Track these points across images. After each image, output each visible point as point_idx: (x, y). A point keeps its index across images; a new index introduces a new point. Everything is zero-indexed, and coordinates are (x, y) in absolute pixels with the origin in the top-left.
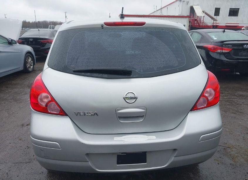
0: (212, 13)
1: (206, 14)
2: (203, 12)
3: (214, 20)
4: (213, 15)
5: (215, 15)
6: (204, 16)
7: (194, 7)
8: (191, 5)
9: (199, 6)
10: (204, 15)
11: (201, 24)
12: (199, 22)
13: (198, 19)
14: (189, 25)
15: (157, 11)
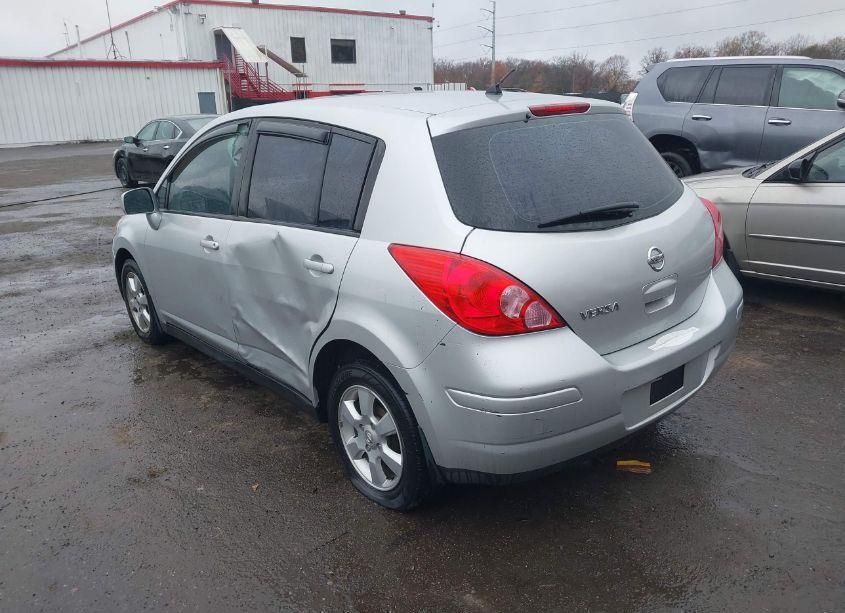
0: (286, 54)
1: (271, 56)
2: (262, 50)
3: (299, 74)
4: (289, 60)
5: (295, 60)
6: (267, 64)
7: (228, 33)
8: (217, 26)
9: (242, 30)
10: (264, 59)
11: (264, 90)
12: (254, 80)
13: (250, 74)
14: (228, 94)
15: (83, 43)
